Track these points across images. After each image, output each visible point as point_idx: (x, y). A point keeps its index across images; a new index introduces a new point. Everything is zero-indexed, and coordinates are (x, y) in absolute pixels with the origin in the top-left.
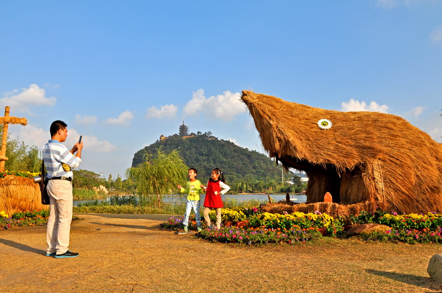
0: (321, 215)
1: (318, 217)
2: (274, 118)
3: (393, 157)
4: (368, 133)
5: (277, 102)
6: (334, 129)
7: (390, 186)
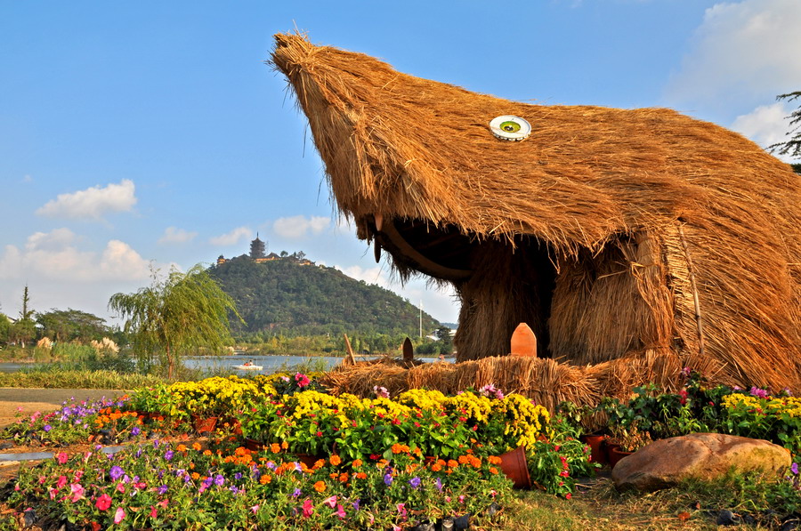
0: (506, 400)
1: (494, 408)
2: (362, 105)
3: (721, 214)
4: (640, 148)
5: (376, 68)
6: (537, 140)
7: (720, 304)
